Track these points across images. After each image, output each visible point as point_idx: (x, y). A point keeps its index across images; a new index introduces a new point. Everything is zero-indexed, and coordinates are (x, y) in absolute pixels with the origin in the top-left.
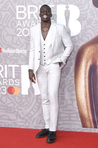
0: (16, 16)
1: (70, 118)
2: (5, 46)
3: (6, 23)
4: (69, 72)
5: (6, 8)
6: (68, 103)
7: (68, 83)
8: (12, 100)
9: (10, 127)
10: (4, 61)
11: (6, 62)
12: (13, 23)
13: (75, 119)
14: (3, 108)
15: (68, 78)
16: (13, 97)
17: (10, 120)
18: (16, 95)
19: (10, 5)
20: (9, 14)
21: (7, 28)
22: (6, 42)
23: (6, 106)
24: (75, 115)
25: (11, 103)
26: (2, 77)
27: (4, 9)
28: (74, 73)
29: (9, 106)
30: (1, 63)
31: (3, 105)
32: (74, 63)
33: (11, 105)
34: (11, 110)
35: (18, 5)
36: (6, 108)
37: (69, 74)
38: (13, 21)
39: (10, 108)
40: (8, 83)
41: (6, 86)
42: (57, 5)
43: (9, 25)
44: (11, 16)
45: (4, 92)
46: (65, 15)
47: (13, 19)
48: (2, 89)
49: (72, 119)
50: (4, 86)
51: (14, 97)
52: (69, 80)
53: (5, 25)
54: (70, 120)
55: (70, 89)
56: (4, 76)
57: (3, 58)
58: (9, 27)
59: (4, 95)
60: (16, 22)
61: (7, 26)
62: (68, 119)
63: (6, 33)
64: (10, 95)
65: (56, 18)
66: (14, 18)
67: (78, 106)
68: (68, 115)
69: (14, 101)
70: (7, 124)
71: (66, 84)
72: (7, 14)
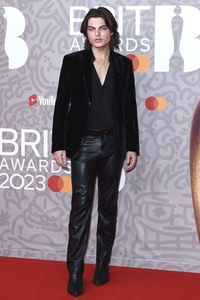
0: (68, 29)
1: (178, 245)
2: (45, 91)
3: (47, 42)
4: (178, 149)
5: (48, 11)
6: (175, 213)
7: (176, 170)
8: (58, 205)
9: (52, 259)
10: (42, 123)
11: (46, 123)
12: (63, 44)
13: (190, 246)
14: (39, 220)
15: (176, 161)
16: (58, 197)
17: (52, 244)
18: (65, 194)
19: (57, 6)
20: (55, 23)
21: (48, 54)
22: (48, 82)
23: (45, 216)
24: (190, 239)
25: (55, 210)
26: (38, 155)
27: (43, 14)
28: (188, 150)
29: (50, 215)
30: (37, 126)
31: (39, 213)
32: (190, 130)
33: (56, 214)
34: (55, 225)
35: (74, 5)
36: (45, 219)
37: (179, 151)
38: (62, 39)
39: (53, 219)
40: (49, 168)
41: (46, 174)
42: (157, 7)
43: (55, 47)
44: (59, 28)
45: (41, 186)
46: (173, 27)
47: (62, 34)
48: (38, 180)
49: (182, 245)
50: (40, 173)
51: (62, 198)
52: (178, 164)
53: (44, 46)
54: (178, 248)
55: (180, 184)
56: (41, 152)
57: (41, 117)
58: (54, 52)
59: (42, 193)
60: (69, 40)
61: (50, 49)
62: (174, 245)
63: (48, 62)
64: (52, 193)
65: (153, 33)
66: (65, 32)
67: (196, 219)
68: (175, 238)
69: (61, 206)
70: (46, 254)
71: (171, 173)
72: (51, 24)
